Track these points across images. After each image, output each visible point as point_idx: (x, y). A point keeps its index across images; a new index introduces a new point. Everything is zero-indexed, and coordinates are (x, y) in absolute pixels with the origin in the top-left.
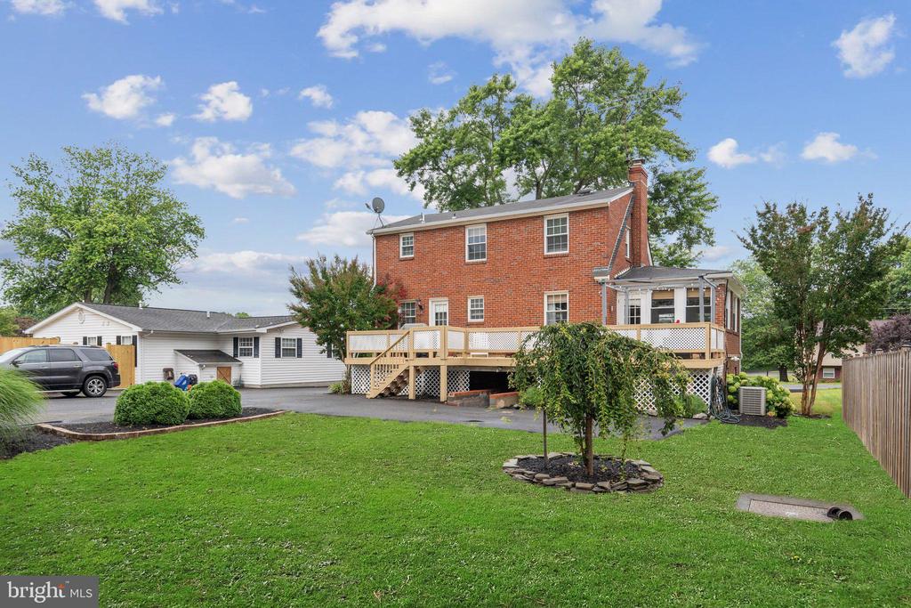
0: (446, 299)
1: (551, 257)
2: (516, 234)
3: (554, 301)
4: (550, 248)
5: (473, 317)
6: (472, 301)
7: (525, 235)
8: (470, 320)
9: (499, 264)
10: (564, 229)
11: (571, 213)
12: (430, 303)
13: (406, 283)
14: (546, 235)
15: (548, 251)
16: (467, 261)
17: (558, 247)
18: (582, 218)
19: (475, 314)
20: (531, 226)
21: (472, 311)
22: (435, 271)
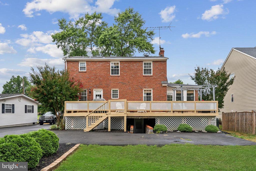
0: (102, 89)
1: (146, 76)
2: (132, 66)
3: (146, 92)
4: (145, 73)
5: (113, 97)
6: (113, 91)
7: (136, 67)
8: (112, 98)
9: (125, 77)
10: (150, 67)
11: (153, 61)
12: (94, 90)
13: (83, 82)
14: (143, 68)
15: (144, 74)
16: (111, 75)
17: (148, 73)
18: (157, 64)
19: (114, 96)
20: (138, 64)
21: (113, 95)
22: (96, 78)
